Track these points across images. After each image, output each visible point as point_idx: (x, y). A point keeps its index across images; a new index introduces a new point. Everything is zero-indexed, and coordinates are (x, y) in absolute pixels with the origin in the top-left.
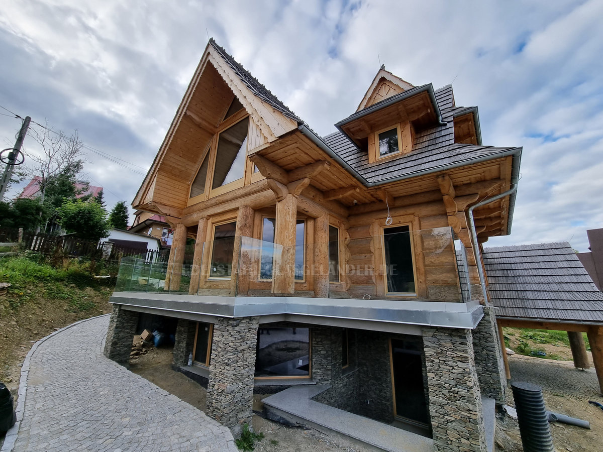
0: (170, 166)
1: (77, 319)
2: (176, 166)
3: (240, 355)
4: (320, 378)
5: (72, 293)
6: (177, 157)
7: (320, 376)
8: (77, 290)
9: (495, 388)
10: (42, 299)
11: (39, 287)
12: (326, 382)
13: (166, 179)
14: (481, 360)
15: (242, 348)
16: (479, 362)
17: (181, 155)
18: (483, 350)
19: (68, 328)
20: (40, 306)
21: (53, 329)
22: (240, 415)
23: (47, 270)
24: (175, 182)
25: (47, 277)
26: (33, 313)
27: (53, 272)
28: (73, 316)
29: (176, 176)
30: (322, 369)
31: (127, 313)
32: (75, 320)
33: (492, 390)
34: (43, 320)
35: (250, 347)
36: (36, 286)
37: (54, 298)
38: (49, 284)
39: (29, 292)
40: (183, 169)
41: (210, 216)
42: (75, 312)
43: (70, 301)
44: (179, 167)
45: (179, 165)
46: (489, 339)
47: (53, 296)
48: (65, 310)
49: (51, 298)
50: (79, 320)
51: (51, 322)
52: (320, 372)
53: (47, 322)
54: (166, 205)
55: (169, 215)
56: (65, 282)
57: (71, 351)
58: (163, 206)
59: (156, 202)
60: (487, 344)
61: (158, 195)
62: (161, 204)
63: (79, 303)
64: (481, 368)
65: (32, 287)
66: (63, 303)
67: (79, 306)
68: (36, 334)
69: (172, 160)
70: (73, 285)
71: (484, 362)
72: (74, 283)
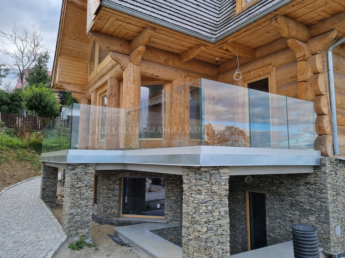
0: (68, 49)
1: (37, 175)
2: (73, 49)
3: (77, 190)
4: (171, 218)
5: (33, 157)
6: (72, 41)
7: (171, 217)
8: (37, 155)
9: (325, 238)
10: (13, 161)
11: (11, 152)
12: (176, 222)
13: (67, 61)
14: (315, 211)
15: (78, 186)
16: (313, 212)
17: (75, 39)
18: (317, 201)
19: (28, 181)
20: (12, 166)
21: (20, 180)
22: (79, 231)
23: (15, 140)
24: (75, 63)
25: (16, 145)
26: (7, 170)
27: (20, 142)
28: (34, 173)
29: (75, 57)
30: (172, 212)
31: (50, 168)
32: (35, 176)
33: (322, 240)
34: (14, 175)
35: (86, 186)
36: (9, 152)
37: (21, 160)
38: (18, 151)
39: (4, 156)
40: (80, 50)
41: (97, 89)
42: (35, 170)
43: (32, 163)
44: (76, 49)
45: (76, 47)
46: (323, 191)
47: (20, 159)
48: (29, 169)
49: (19, 160)
50: (38, 176)
51: (19, 176)
52: (171, 214)
53: (16, 176)
54: (70, 84)
55: (74, 92)
56: (28, 149)
57: (23, 194)
58: (68, 85)
59: (61, 82)
60: (321, 196)
61: (62, 76)
62: (66, 83)
63: (38, 164)
64: (314, 219)
65: (6, 152)
66: (27, 164)
67: (38, 166)
68: (9, 183)
69: (68, 43)
70: (34, 151)
71: (317, 213)
72: (35, 150)
